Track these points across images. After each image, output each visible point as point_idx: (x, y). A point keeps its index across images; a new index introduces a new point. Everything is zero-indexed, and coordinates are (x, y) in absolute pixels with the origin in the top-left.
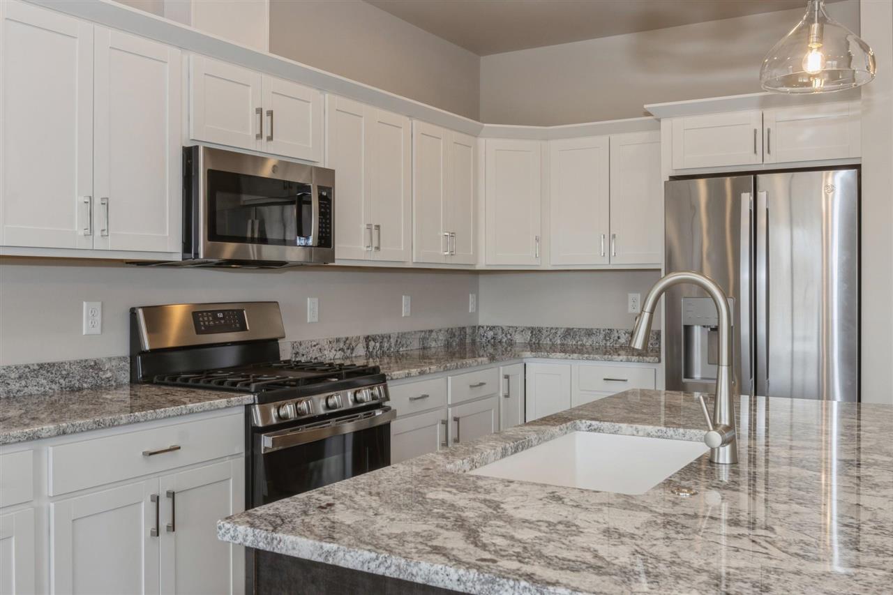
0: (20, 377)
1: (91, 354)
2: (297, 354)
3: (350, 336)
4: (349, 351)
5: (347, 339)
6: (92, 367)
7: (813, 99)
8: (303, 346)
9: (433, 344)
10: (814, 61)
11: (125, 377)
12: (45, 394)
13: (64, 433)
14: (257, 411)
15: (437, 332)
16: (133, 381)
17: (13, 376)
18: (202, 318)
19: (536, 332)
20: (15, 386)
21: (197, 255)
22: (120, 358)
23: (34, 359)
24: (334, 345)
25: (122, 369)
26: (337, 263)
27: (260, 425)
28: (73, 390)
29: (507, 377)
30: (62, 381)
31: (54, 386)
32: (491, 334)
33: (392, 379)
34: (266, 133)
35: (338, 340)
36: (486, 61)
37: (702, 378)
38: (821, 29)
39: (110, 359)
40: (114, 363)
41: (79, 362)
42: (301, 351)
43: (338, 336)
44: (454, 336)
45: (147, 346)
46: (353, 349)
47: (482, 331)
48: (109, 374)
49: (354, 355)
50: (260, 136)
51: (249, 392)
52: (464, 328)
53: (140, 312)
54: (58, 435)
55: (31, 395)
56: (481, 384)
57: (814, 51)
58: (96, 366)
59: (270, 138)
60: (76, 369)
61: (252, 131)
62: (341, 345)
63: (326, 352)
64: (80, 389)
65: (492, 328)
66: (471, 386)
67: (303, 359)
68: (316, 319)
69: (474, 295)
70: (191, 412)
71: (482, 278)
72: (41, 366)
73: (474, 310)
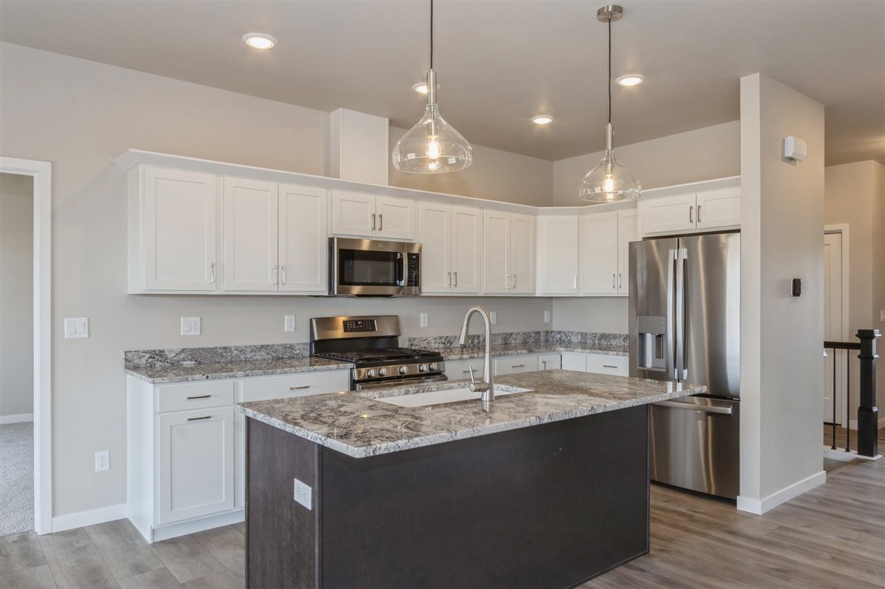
0: (252, 351)
1: (289, 341)
2: (412, 345)
3: (449, 335)
4: (449, 344)
5: (447, 337)
6: (289, 348)
7: (611, 208)
8: (417, 340)
9: (513, 342)
10: (609, 185)
11: (307, 353)
12: (264, 359)
13: (248, 376)
14: (355, 371)
15: (516, 335)
16: (311, 356)
17: (248, 350)
18: (352, 324)
19: (584, 335)
20: (249, 355)
21: (334, 292)
22: (304, 344)
23: (259, 343)
24: (438, 340)
25: (305, 349)
26: (423, 295)
27: (356, 379)
28: (278, 359)
29: (544, 363)
30: (273, 354)
31: (269, 356)
32: (558, 336)
33: (448, 360)
34: (378, 226)
35: (441, 338)
36: (557, 164)
37: (653, 367)
38: (612, 167)
39: (299, 344)
40: (301, 346)
41: (282, 345)
42: (415, 343)
43: (441, 335)
44: (531, 336)
45: (316, 338)
46: (451, 343)
47: (553, 334)
48: (298, 352)
49: (452, 346)
50: (374, 229)
51: (352, 362)
52: (538, 332)
53: (314, 321)
54: (245, 376)
55: (257, 360)
56: (522, 366)
57: (609, 179)
58: (291, 347)
59: (381, 229)
60: (280, 348)
61: (370, 226)
62: (443, 341)
63: (432, 344)
64: (282, 358)
65: (559, 332)
66: (513, 367)
67: (416, 348)
68: (426, 325)
69: (549, 312)
70: (316, 370)
71: (554, 301)
72: (262, 346)
73: (549, 321)
